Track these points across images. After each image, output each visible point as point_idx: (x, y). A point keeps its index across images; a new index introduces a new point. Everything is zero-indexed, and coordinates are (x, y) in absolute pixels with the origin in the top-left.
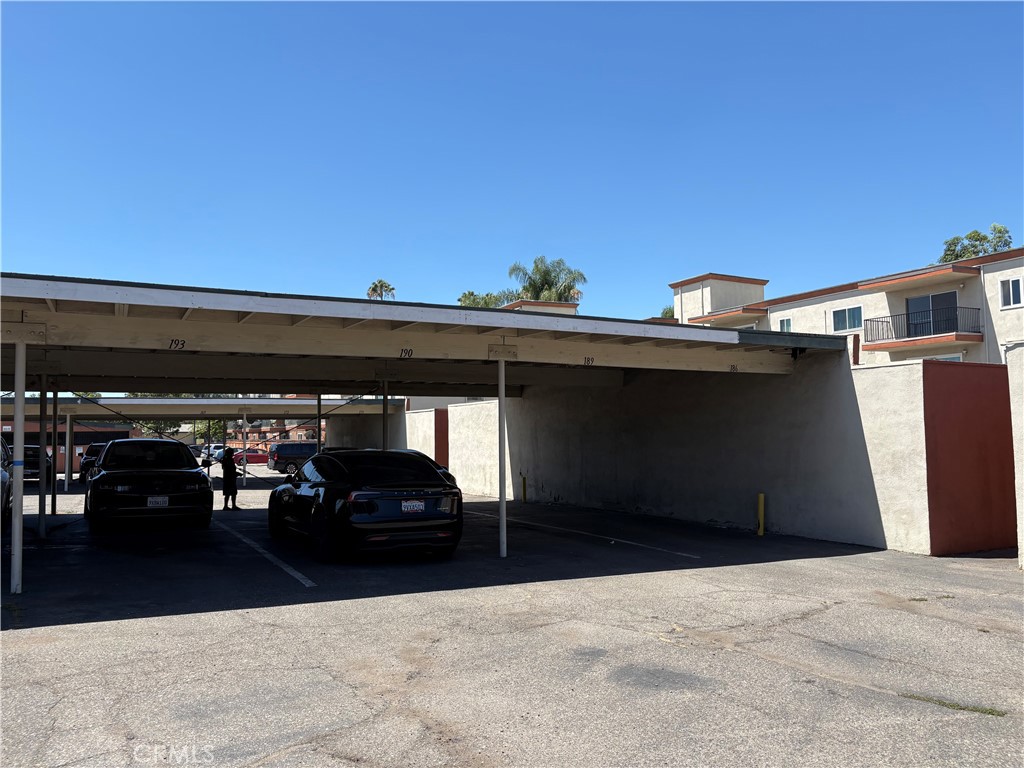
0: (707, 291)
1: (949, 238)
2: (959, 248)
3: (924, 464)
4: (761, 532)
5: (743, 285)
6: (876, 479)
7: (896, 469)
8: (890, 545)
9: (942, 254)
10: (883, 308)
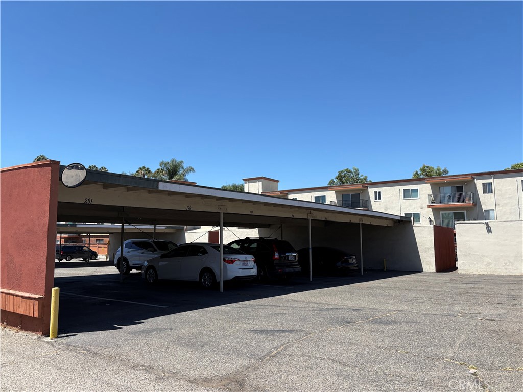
0: (260, 184)
1: (340, 170)
2: (343, 174)
3: (434, 250)
4: (385, 270)
5: (270, 182)
6: (420, 254)
7: (426, 252)
8: (424, 271)
9: (337, 176)
10: (334, 197)
